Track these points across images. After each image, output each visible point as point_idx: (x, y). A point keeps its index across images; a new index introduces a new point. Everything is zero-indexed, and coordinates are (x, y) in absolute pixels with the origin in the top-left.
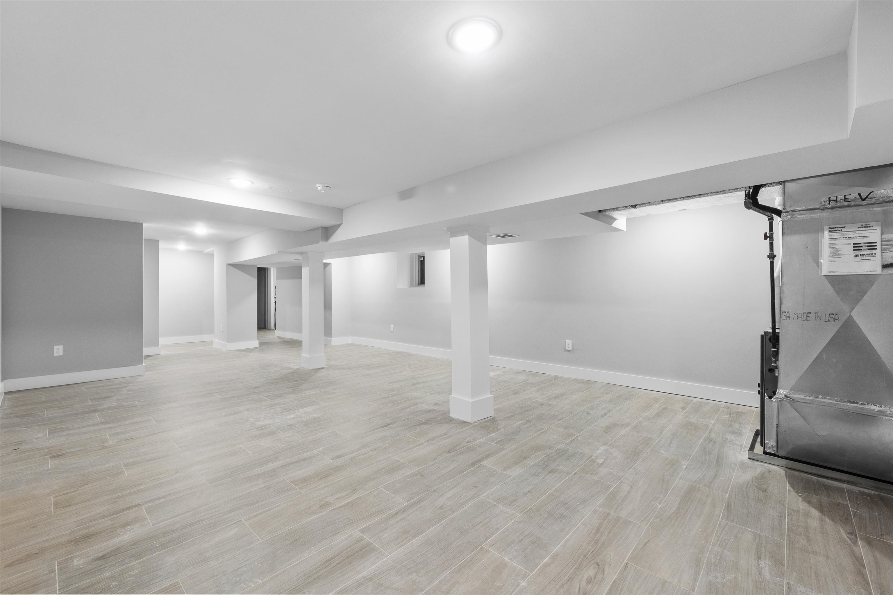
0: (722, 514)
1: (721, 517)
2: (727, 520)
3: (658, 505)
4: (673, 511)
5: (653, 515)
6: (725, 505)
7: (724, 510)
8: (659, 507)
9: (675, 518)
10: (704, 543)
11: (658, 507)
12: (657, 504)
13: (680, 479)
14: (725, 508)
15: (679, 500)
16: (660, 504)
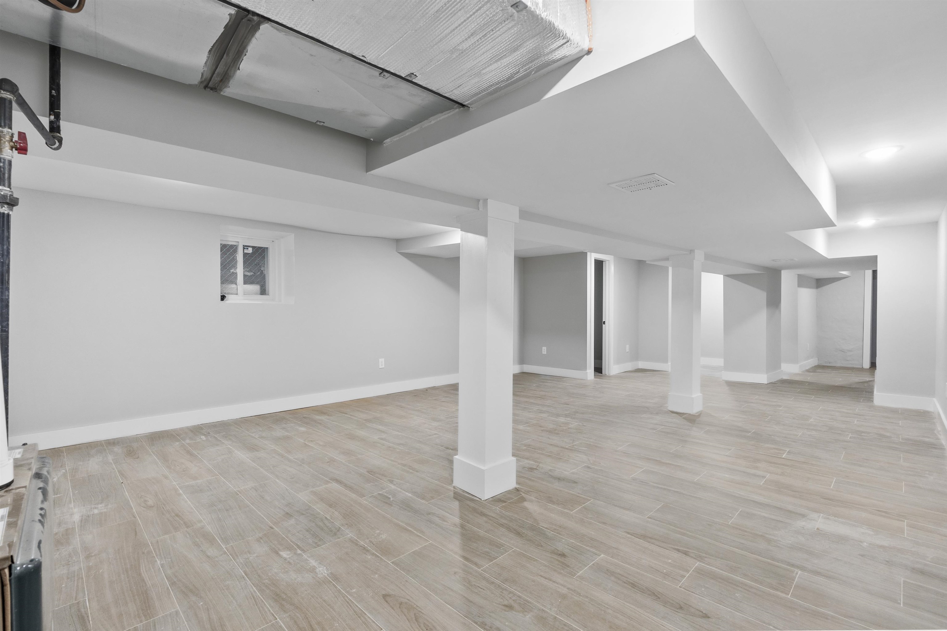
0: (87, 607)
1: (87, 601)
2: (78, 603)
3: (161, 562)
4: (142, 568)
5: (154, 551)
6: (90, 622)
7: (87, 614)
8: (159, 562)
9: (133, 564)
10: (89, 564)
11: (158, 560)
12: (163, 561)
13: (177, 613)
14: (88, 617)
15: (147, 583)
16: (162, 566)
